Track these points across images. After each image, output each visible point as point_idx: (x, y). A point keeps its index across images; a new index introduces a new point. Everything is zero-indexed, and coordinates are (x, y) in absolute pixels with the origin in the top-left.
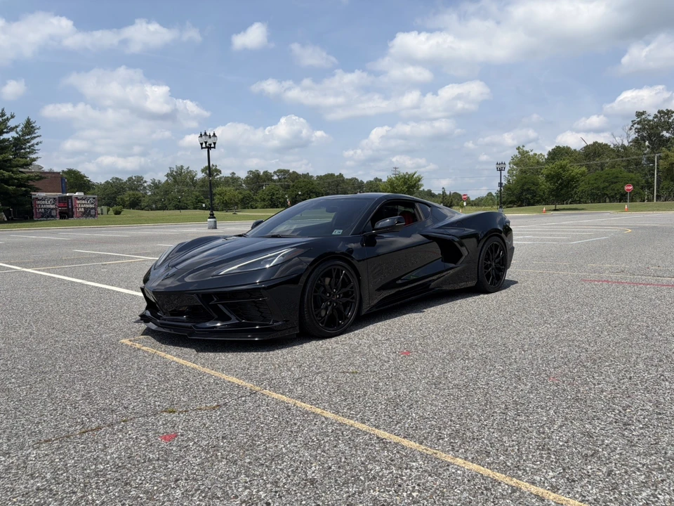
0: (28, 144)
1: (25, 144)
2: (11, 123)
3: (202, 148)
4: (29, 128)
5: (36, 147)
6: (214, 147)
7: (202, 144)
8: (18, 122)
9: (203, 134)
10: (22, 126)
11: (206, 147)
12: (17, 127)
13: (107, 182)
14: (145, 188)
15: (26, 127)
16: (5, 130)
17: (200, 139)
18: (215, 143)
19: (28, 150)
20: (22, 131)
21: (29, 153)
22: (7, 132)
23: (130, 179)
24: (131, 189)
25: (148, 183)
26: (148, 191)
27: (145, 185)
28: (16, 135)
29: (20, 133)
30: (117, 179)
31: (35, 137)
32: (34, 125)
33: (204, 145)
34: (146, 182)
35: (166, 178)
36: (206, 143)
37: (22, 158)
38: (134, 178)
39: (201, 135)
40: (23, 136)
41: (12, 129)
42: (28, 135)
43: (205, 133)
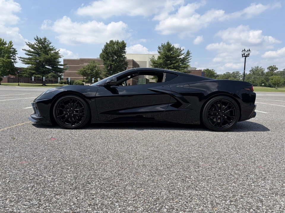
0: (187, 60)
1: (186, 60)
2: (182, 53)
3: (243, 57)
4: (188, 53)
5: (190, 61)
6: (249, 56)
7: (242, 55)
8: (185, 52)
9: (244, 50)
10: (186, 53)
11: (244, 56)
12: (184, 53)
13: (224, 74)
14: (239, 76)
15: (187, 53)
16: (180, 55)
17: (242, 52)
18: (249, 54)
19: (187, 62)
20: (186, 55)
21: (187, 63)
22: (181, 56)
23: (233, 73)
24: (233, 77)
25: (241, 74)
26: (240, 78)
27: (240, 75)
28: (184, 57)
29: (185, 56)
30: (228, 73)
31: (190, 57)
32: (190, 52)
33: (243, 56)
34: (240, 74)
35: (249, 72)
36: (244, 54)
37: (184, 65)
38: (235, 72)
39: (243, 51)
40: (186, 56)
41: (182, 54)
42: (187, 56)
43: (245, 50)
